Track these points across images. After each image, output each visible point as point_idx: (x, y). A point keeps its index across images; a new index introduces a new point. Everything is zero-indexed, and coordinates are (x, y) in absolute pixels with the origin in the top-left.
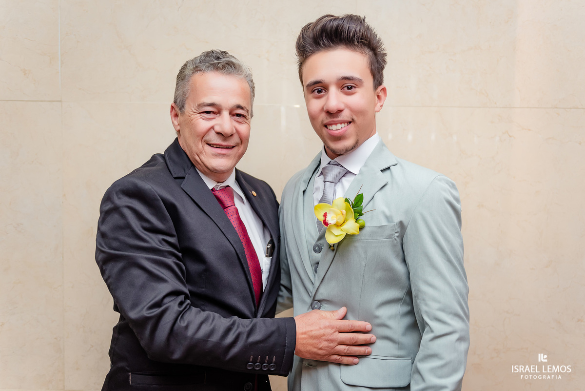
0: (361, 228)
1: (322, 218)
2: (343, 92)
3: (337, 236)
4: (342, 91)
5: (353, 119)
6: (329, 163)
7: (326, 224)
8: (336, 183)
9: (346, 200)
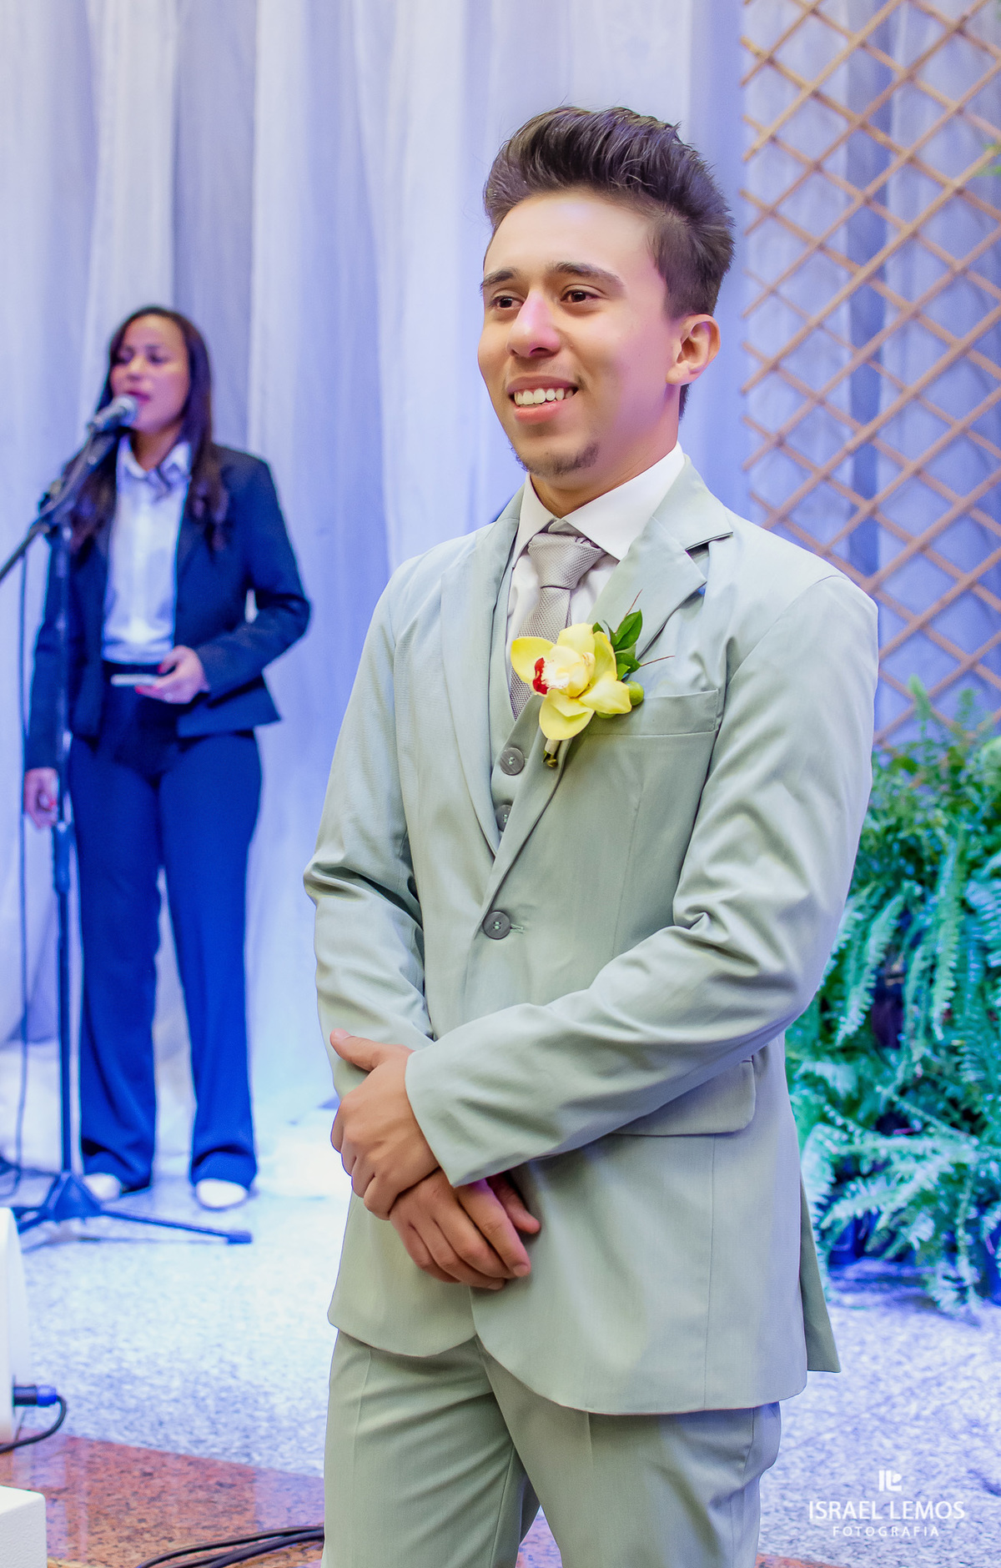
0: (637, 704)
1: (528, 675)
2: (562, 306)
3: (572, 719)
4: (563, 303)
5: (580, 380)
6: (544, 531)
7: (540, 686)
8: (573, 591)
9: (597, 628)
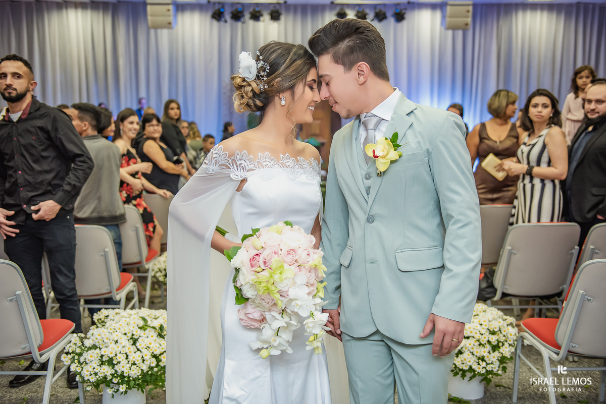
6: (365, 117)
7: (375, 157)
9: (386, 139)
